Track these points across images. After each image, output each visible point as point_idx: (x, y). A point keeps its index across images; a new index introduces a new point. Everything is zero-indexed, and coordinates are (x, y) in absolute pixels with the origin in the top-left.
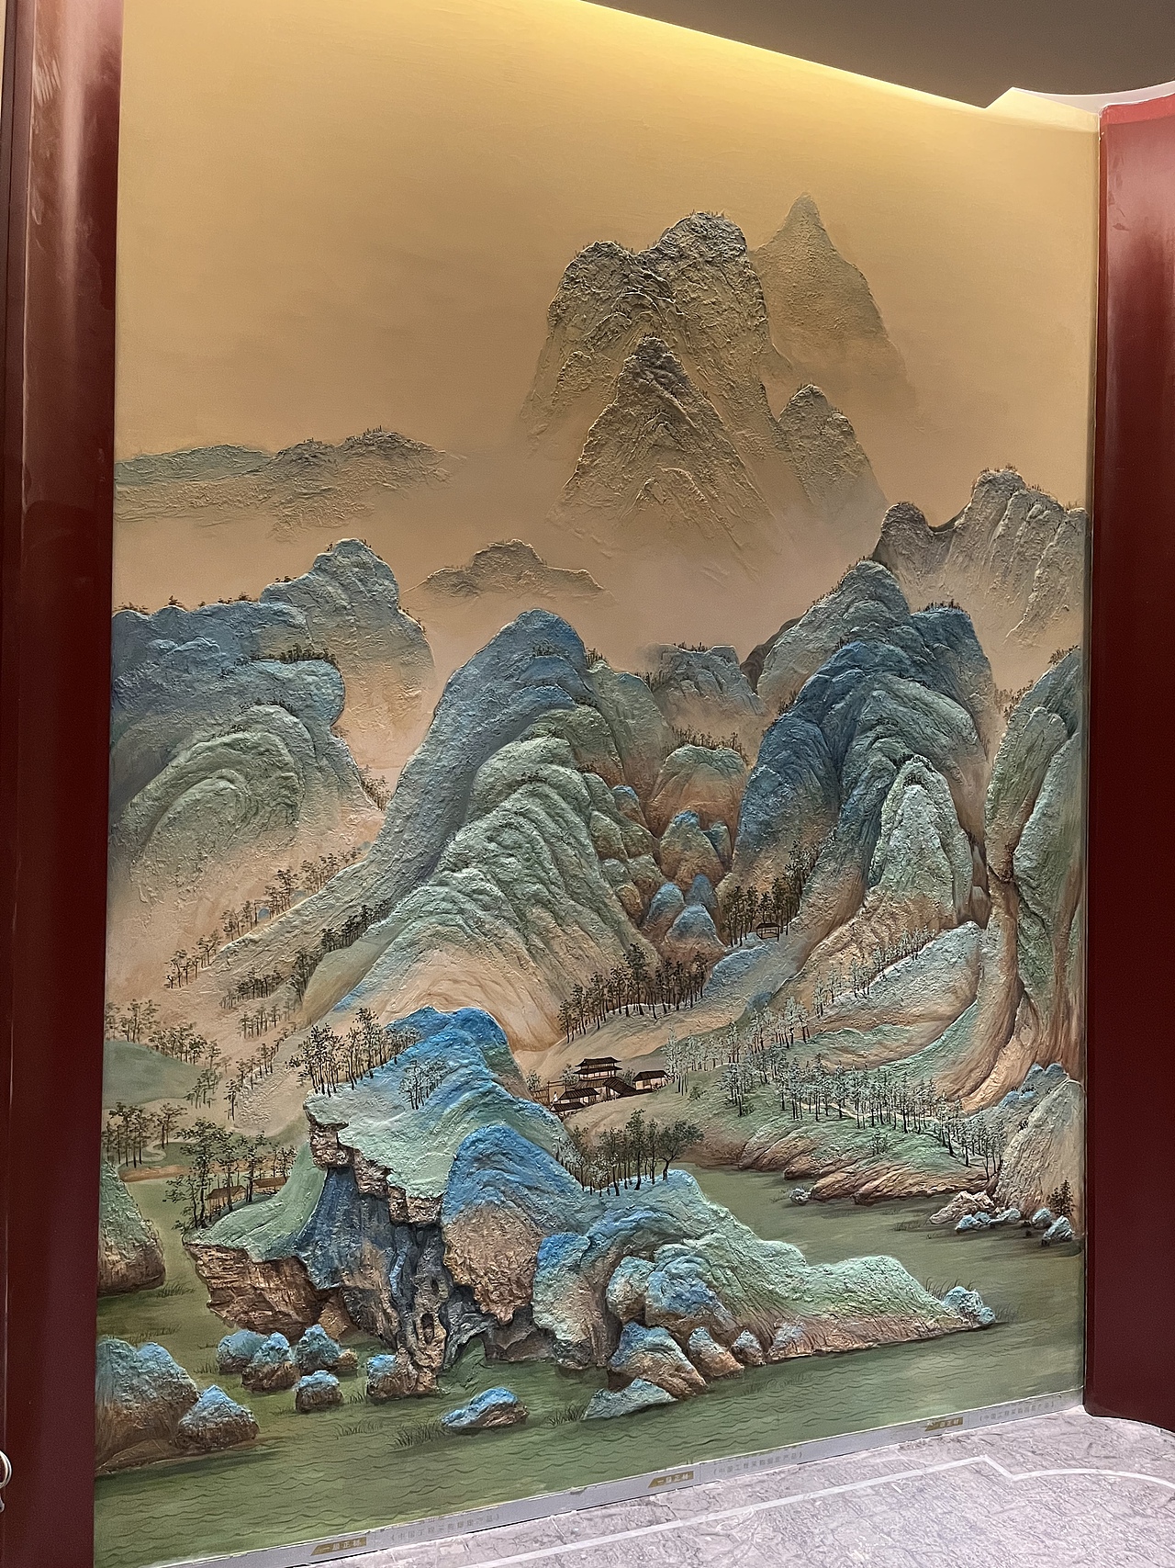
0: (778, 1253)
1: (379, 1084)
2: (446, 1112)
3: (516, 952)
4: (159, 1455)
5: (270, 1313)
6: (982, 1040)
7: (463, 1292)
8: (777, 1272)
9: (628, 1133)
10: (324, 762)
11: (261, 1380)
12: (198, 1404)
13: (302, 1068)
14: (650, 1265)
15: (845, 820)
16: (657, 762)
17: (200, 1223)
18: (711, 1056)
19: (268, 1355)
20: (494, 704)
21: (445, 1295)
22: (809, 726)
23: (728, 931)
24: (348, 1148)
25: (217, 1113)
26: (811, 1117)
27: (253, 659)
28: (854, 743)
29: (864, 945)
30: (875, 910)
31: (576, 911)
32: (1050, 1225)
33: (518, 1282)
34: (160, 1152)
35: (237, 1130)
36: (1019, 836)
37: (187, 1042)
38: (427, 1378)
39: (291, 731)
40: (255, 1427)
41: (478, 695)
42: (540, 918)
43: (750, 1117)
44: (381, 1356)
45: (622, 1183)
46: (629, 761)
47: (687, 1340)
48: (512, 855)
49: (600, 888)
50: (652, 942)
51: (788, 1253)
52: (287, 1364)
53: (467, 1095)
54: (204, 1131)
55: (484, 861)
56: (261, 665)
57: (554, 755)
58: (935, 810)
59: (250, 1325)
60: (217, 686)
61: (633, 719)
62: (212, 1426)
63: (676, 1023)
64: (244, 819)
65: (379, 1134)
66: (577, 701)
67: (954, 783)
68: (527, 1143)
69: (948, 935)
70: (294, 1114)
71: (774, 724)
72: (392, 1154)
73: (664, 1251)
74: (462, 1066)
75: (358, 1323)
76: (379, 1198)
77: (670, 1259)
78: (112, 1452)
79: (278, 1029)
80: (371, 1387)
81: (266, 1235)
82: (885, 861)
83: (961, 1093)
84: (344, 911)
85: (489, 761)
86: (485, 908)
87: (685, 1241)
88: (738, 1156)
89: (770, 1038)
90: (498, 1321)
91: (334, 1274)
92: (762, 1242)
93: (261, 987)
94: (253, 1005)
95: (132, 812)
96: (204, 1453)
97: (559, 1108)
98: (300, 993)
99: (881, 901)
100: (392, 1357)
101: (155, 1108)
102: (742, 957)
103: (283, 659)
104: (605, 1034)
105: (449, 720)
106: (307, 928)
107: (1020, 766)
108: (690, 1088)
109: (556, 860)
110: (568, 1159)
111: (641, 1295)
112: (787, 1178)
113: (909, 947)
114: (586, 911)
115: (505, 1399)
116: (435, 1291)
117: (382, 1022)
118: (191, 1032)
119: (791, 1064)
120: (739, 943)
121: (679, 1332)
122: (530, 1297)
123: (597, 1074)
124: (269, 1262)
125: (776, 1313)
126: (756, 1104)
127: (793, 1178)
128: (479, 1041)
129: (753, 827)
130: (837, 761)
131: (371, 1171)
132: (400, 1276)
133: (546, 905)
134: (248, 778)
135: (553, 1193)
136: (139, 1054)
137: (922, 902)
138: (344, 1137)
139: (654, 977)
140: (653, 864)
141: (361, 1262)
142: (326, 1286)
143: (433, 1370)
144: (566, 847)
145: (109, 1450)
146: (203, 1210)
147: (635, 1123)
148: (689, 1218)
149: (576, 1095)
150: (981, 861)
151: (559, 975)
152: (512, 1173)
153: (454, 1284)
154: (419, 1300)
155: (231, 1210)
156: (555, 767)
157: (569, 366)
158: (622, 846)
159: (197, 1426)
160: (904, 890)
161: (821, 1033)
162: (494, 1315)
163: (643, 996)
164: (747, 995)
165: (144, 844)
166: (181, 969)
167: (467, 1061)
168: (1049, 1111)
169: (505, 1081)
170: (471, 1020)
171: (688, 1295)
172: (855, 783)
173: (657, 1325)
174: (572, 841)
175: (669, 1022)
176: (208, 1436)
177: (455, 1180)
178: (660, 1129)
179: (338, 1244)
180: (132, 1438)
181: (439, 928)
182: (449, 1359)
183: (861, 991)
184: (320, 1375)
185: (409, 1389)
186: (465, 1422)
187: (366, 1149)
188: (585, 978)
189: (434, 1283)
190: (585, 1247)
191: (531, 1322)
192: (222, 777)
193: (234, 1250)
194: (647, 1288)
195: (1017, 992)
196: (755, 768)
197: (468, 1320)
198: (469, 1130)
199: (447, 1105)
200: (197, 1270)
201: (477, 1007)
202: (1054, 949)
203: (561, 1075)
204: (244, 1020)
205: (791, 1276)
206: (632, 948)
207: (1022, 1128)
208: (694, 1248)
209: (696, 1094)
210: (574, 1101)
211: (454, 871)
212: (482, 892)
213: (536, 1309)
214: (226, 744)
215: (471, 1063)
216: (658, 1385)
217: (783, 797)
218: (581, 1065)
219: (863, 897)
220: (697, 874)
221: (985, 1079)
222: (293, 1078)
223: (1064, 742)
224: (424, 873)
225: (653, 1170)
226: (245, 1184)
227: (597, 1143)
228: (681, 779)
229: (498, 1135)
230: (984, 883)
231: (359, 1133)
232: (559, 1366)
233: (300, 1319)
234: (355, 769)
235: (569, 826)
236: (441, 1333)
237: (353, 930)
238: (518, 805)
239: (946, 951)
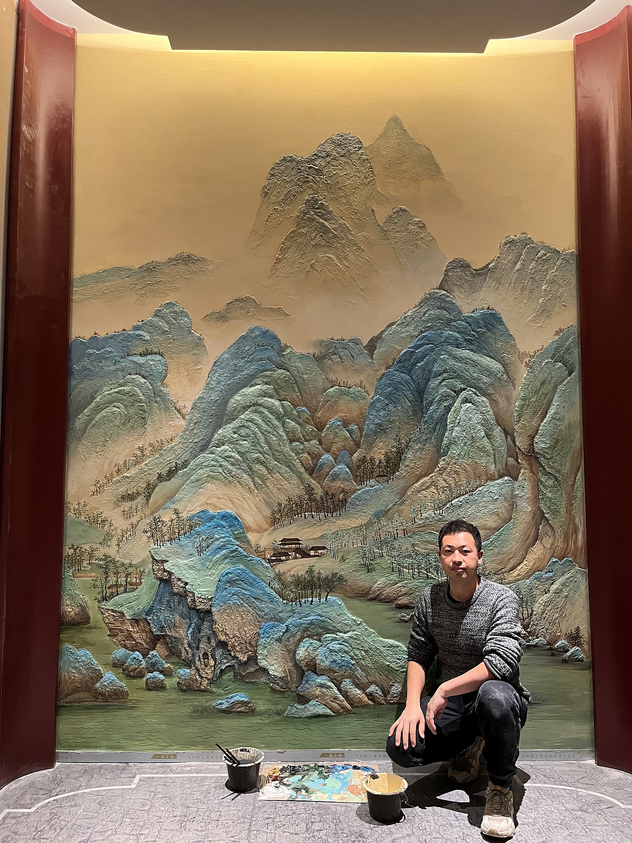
0: (391, 646)
1: (182, 543)
2: (214, 559)
3: (248, 486)
4: (87, 700)
5: (134, 642)
6: (517, 542)
7: (223, 645)
8: (391, 656)
9: (306, 576)
10: (158, 399)
11: (130, 672)
12: (103, 679)
13: (149, 534)
14: (319, 643)
15: (426, 422)
16: (320, 395)
17: (105, 599)
18: (351, 541)
19: (133, 661)
20: (237, 370)
21: (214, 645)
22: (402, 375)
23: (359, 478)
24: (168, 571)
25: (112, 551)
26: (409, 576)
27: (128, 355)
28: (430, 383)
29: (439, 487)
30: (445, 469)
31: (278, 467)
32: (568, 651)
33: (250, 643)
34: (89, 566)
35: (120, 560)
36: (538, 431)
37: (100, 520)
38: (205, 682)
39: (144, 385)
40: (128, 695)
41: (229, 367)
42: (260, 470)
43: (374, 574)
44: (184, 669)
45: (303, 601)
46: (304, 395)
47: (340, 685)
48: (246, 440)
49: (290, 456)
50: (319, 482)
51: (398, 646)
52: (142, 667)
53: (224, 551)
54: (107, 559)
55: (232, 443)
56: (131, 358)
57: (266, 393)
58: (481, 417)
59: (125, 647)
60: (113, 368)
61: (306, 375)
62: (109, 690)
63: (332, 523)
64: (124, 424)
65: (183, 566)
66: (277, 368)
67: (493, 402)
68: (254, 576)
69: (492, 483)
70: (145, 554)
71: (383, 375)
72: (189, 576)
73: (326, 637)
74: (222, 538)
75: (173, 652)
76: (183, 595)
77: (329, 642)
78: (67, 695)
79: (138, 516)
80: (179, 683)
81: (132, 607)
82: (450, 444)
83: (504, 570)
84: (167, 464)
85: (234, 397)
86: (233, 465)
87: (338, 633)
88: (367, 593)
89: (385, 533)
90: (240, 661)
91: (162, 628)
92: (382, 639)
93: (131, 497)
94: (127, 505)
95: (78, 422)
96: (105, 702)
97: (270, 561)
98: (148, 500)
99: (449, 465)
100: (189, 671)
101: (87, 547)
102: (366, 491)
103: (141, 355)
104: (293, 527)
105: (215, 379)
106: (151, 472)
107: (537, 392)
108: (340, 556)
109: (267, 442)
110: (275, 586)
111: (314, 658)
112: (396, 607)
113: (467, 489)
114: (283, 467)
115: (243, 699)
116: (210, 643)
117: (184, 515)
118: (101, 515)
119: (397, 547)
120: (365, 484)
121: (335, 680)
122: (256, 652)
123: (290, 546)
124: (134, 619)
125: (392, 678)
126: (376, 567)
127: (400, 607)
128: (230, 526)
129: (372, 426)
130: (420, 393)
131: (179, 583)
132: (193, 632)
133: (262, 463)
134: (126, 406)
135: (266, 602)
136: (81, 523)
137: (475, 465)
138: (167, 566)
139: (319, 500)
140: (318, 445)
141: (175, 625)
142: (159, 633)
143: (208, 679)
144: (272, 436)
145: (66, 694)
146: (106, 594)
147: (310, 571)
148: (340, 622)
149: (279, 556)
150: (512, 443)
151: (270, 497)
152: (246, 590)
153: (219, 640)
154: (201, 646)
155: (118, 594)
156: (266, 399)
157: (272, 214)
158: (301, 436)
159: (102, 689)
160: (463, 459)
161: (414, 533)
162: (238, 658)
163: (313, 509)
164: (371, 511)
165: (83, 435)
166: (98, 488)
167: (224, 535)
168: (564, 584)
169: (243, 546)
170: (225, 516)
171: (339, 661)
172: (431, 403)
173: (324, 675)
174: (275, 433)
175: (327, 523)
176: (107, 694)
177: (218, 591)
178: (323, 576)
179: (164, 615)
180: (75, 690)
181: (210, 473)
182: (216, 675)
183: (438, 512)
184: (156, 673)
185: (197, 687)
186: (224, 707)
187: (177, 573)
188: (283, 499)
189: (209, 639)
190: (284, 630)
191: (257, 664)
192: (115, 406)
193: (119, 612)
194: (317, 655)
195: (539, 517)
196: (373, 397)
197: (225, 658)
198: (225, 567)
199: (215, 555)
200: (103, 619)
201: (229, 511)
202: (564, 493)
203: (271, 545)
204: (123, 511)
205: (400, 659)
206: (307, 485)
207: (546, 593)
208: (343, 637)
209: (343, 559)
210: (278, 558)
211: (217, 447)
212: (230, 457)
213: (259, 657)
214: (116, 392)
215: (227, 537)
216: (324, 705)
217: (389, 411)
218: (281, 541)
219: (438, 463)
220: (341, 450)
221: (519, 564)
222: (145, 538)
223: (566, 378)
224: (204, 448)
225: (320, 596)
226: (124, 583)
227: (290, 579)
228: (332, 405)
229: (239, 571)
230: (515, 455)
231: (173, 565)
232: (271, 687)
233: (147, 647)
234: (172, 402)
235: (274, 427)
236: (212, 662)
237: (171, 473)
238: (248, 417)
239: (491, 492)
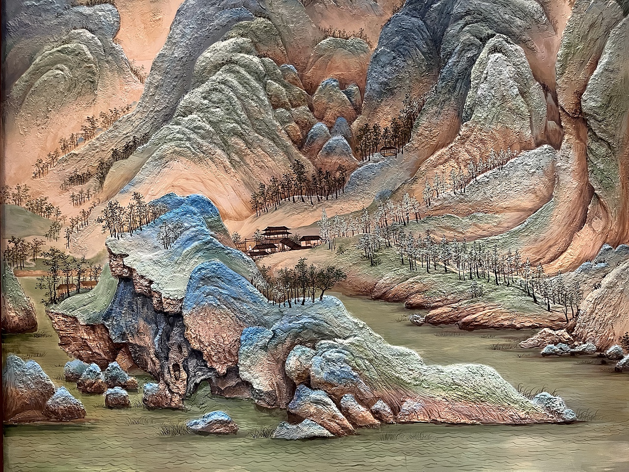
0: (401, 354)
1: (145, 234)
2: (184, 252)
3: (222, 163)
4: (38, 419)
5: (90, 352)
6: (559, 226)
7: (197, 354)
8: (401, 366)
9: (297, 271)
10: (110, 58)
11: (86, 387)
12: (55, 395)
13: (104, 223)
14: (313, 351)
15: (443, 79)
16: (309, 50)
17: (54, 301)
18: (350, 228)
19: (89, 374)
20: (205, 19)
21: (186, 354)
22: (413, 19)
23: (360, 152)
24: (129, 268)
25: (60, 245)
26: (424, 270)
27: (73, 6)
28: (449, 29)
29: (460, 160)
30: (468, 137)
31: (259, 140)
32: (622, 358)
33: (229, 352)
34: (33, 263)
35: (71, 255)
36: (586, 85)
37: (44, 207)
38: (177, 399)
39: (91, 42)
40: (84, 414)
41: (195, 16)
42: (237, 144)
43: (379, 267)
44: (151, 384)
45: (293, 301)
46: (290, 49)
47: (340, 400)
48: (218, 107)
49: (274, 125)
50: (310, 158)
51: (409, 355)
52: (100, 381)
53: (196, 243)
54: (54, 254)
55: (201, 111)
56: (75, 9)
57: (242, 48)
58: (513, 69)
59: (80, 357)
60: (55, 22)
61: (292, 24)
62: (62, 407)
63: (326, 207)
64: (69, 90)
65: (147, 261)
66: (256, 16)
67: (530, 51)
68: (233, 272)
69: (526, 154)
70: (100, 248)
71: (389, 21)
72: (153, 272)
73: (321, 344)
74: (192, 226)
75: (138, 363)
76: (147, 296)
77: (325, 349)
78: (15, 413)
79: (91, 202)
80: (145, 400)
81: (87, 311)
82: (475, 105)
83: (542, 261)
84: (123, 139)
85: (203, 54)
86: (203, 137)
87: (336, 339)
88: (371, 291)
89: (392, 218)
90: (218, 373)
91: (123, 335)
92: (390, 346)
93: (80, 179)
94: (77, 189)
95: (16, 88)
96: (59, 422)
97: (252, 254)
98: (101, 183)
99: (472, 131)
100: (156, 385)
101: (30, 240)
102: (369, 167)
103: (88, 5)
104: (280, 213)
105: (178, 31)
106: (104, 148)
107: (585, 37)
108: (337, 247)
109: (247, 111)
110: (259, 284)
111: (307, 369)
112: (407, 308)
113: (496, 162)
114: (266, 140)
115: (223, 418)
116: (181, 352)
117: (147, 200)
118: (46, 201)
119: (407, 235)
120: (368, 159)
121: (334, 394)
122: (236, 362)
123: (276, 236)
124: (89, 325)
125: (402, 392)
126: (382, 259)
127: (412, 307)
128: (202, 213)
129: (376, 86)
130: (436, 41)
131: (142, 281)
132: (161, 339)
133: (240, 136)
134: (71, 68)
135: (249, 302)
136: (21, 211)
137: (505, 132)
138: (126, 261)
139: (311, 180)
140: (308, 111)
141: (138, 331)
142: (119, 341)
143: (180, 395)
144: (250, 101)
145: (14, 412)
146: (55, 295)
147: (301, 265)
148: (339, 326)
149: (263, 247)
150: (553, 103)
151: (250, 177)
152: (224, 289)
153: (192, 348)
154: (171, 355)
155: (69, 296)
156: (242, 55)
158: (287, 100)
159: (54, 406)
160: (490, 124)
161: (429, 217)
162: (215, 369)
163: (304, 191)
164: (374, 191)
165: (21, 104)
166: (40, 169)
167: (195, 224)
168: (618, 277)
169: (219, 237)
170: (196, 201)
171: (338, 372)
172: (450, 54)
173: (320, 389)
174: (255, 97)
175: (321, 207)
176: (60, 413)
177: (190, 290)
178: (317, 270)
179: (125, 320)
180: (24, 407)
181: (176, 148)
182: (189, 390)
183: (459, 190)
184: (117, 389)
185: (167, 404)
186: (199, 427)
187: (139, 269)
188: (266, 179)
189: (180, 347)
190: (270, 336)
191: (238, 377)
192: (58, 69)
193: (70, 317)
194: (311, 365)
195: (589, 194)
196: (376, 49)
197: (200, 370)
198: (198, 262)
199: (185, 248)
200: (53, 325)
201: (200, 195)
202: (620, 164)
203: (253, 235)
204: (73, 196)
205: (412, 370)
206: (296, 162)
207: (596, 288)
208: (342, 344)
209: (341, 251)
210: (262, 250)
211: (184, 117)
212: (200, 128)
213: (241, 369)
214: (59, 51)
215: (198, 225)
216: (320, 424)
217: (397, 66)
218: (265, 230)
219: (459, 129)
220: (338, 117)
221: (562, 253)
222: (99, 228)
223: (621, 20)
224: (167, 118)
225: (313, 295)
226: (76, 283)
227: (276, 275)
228: (325, 59)
229: (214, 266)
230: (557, 118)
231: (135, 260)
232: (256, 404)
233: (106, 358)
234: (126, 61)
235: (254, 90)
236: (184, 375)
237: (129, 150)
238: (221, 78)
239: (526, 164)
